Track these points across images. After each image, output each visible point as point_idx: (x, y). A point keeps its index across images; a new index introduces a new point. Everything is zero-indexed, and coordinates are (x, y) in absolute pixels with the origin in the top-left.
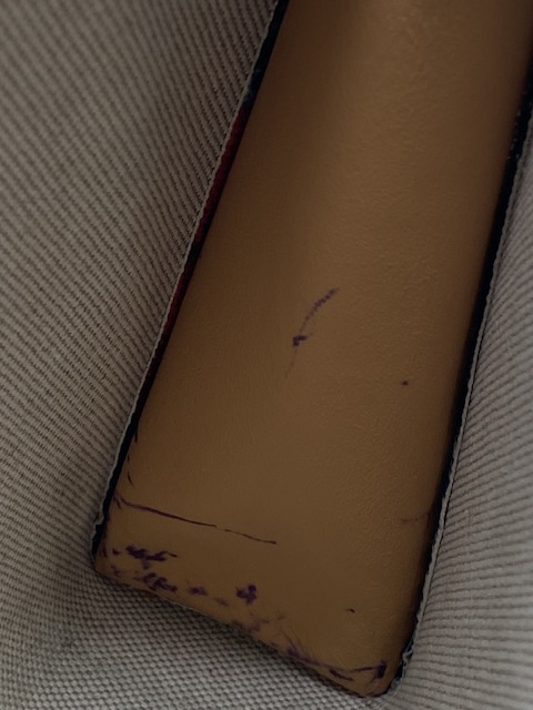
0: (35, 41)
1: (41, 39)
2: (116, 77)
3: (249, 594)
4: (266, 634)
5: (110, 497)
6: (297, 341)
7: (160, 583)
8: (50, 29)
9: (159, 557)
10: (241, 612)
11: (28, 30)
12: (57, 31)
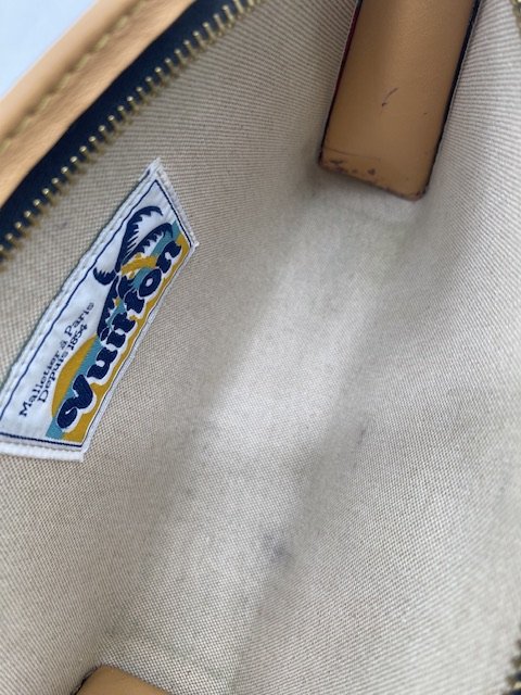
0: (261, 29)
1: (264, 28)
2: (299, 29)
3: (372, 172)
4: (379, 184)
5: (322, 145)
6: (383, 105)
7: (342, 169)
8: (267, 23)
9: (341, 162)
10: (370, 178)
11: (257, 27)
12: (270, 22)
